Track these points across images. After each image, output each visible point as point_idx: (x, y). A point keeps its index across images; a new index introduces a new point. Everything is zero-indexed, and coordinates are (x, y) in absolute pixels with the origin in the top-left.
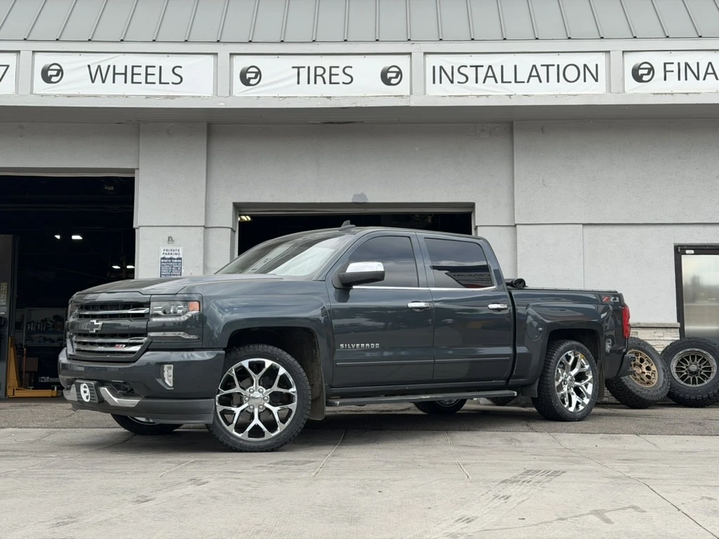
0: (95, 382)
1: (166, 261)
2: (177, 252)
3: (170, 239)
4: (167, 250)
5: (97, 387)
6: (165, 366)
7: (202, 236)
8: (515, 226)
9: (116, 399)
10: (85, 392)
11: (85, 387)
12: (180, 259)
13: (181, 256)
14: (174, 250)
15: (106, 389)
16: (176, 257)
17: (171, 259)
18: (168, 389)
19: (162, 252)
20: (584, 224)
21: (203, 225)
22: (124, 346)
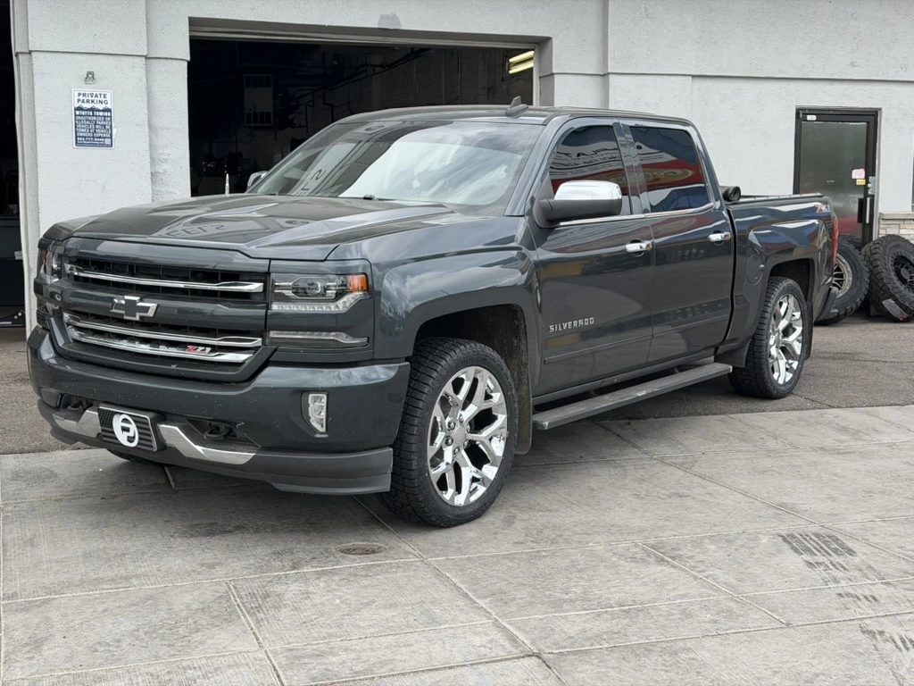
0: (152, 415)
1: (83, 113)
2: (103, 99)
3: (90, 77)
4: (84, 95)
5: (155, 422)
6: (311, 395)
7: (144, 71)
8: (605, 75)
9: (200, 448)
10: (127, 430)
11: (125, 420)
12: (109, 110)
13: (109, 106)
14: (96, 96)
15: (177, 428)
16: (101, 107)
17: (92, 109)
18: (318, 436)
19: (77, 98)
20: (694, 76)
21: (145, 54)
22: (208, 349)
